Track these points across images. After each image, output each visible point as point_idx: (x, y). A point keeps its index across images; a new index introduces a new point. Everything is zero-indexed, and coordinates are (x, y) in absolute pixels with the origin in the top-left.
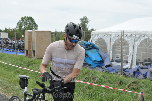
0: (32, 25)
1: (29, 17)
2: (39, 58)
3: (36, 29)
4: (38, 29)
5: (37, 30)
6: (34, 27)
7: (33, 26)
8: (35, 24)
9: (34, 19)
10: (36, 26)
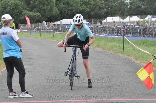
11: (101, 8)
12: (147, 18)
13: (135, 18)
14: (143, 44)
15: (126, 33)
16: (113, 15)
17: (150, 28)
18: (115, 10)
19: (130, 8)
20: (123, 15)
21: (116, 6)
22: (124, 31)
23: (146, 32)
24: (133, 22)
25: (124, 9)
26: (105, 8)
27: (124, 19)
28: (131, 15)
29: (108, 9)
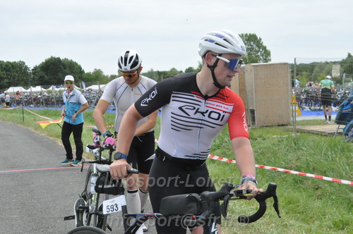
0: (258, 52)
1: (250, 34)
2: (263, 127)
3: (265, 59)
4: (270, 60)
5: (269, 63)
6: (262, 56)
7: (259, 54)
8: (265, 48)
9: (260, 39)
10: (267, 53)
11: (3, 78)
12: (51, 89)
13: (38, 89)
14: (45, 114)
15: (28, 103)
16: (16, 85)
17: (53, 98)
18: (18, 80)
19: (33, 78)
20: (26, 85)
21: (18, 76)
22: (26, 102)
23: (48, 102)
24: (37, 92)
25: (28, 80)
26: (7, 78)
27: (27, 89)
28: (35, 85)
29: (9, 79)
